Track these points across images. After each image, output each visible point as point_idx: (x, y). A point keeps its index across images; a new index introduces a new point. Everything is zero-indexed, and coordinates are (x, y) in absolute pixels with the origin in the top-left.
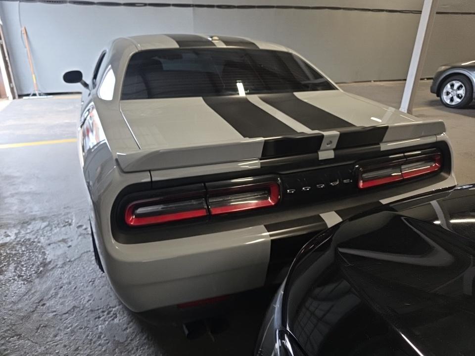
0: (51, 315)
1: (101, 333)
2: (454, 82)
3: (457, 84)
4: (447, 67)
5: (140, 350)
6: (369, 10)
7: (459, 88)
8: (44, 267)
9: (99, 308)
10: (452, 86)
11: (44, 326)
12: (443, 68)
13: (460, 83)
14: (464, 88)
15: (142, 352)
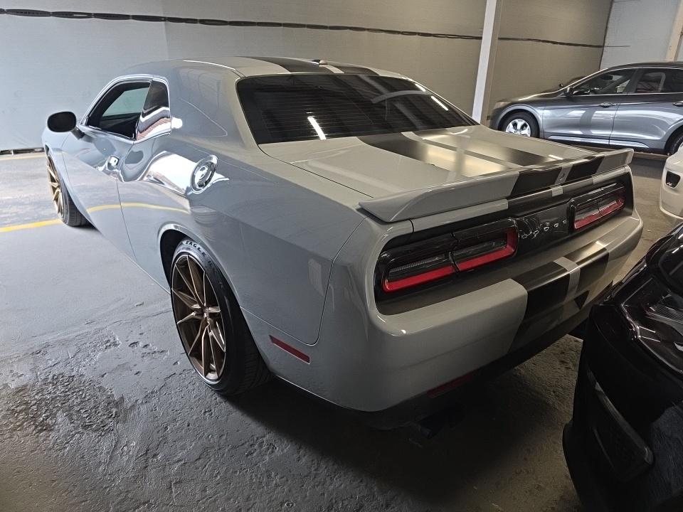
0: (176, 467)
1: (267, 471)
2: (516, 120)
3: (520, 123)
4: (507, 103)
5: (337, 479)
6: (399, 33)
7: (523, 127)
8: (117, 407)
9: (243, 441)
10: (515, 125)
11: (176, 483)
12: (502, 104)
13: (523, 122)
14: (528, 127)
15: (340, 480)
